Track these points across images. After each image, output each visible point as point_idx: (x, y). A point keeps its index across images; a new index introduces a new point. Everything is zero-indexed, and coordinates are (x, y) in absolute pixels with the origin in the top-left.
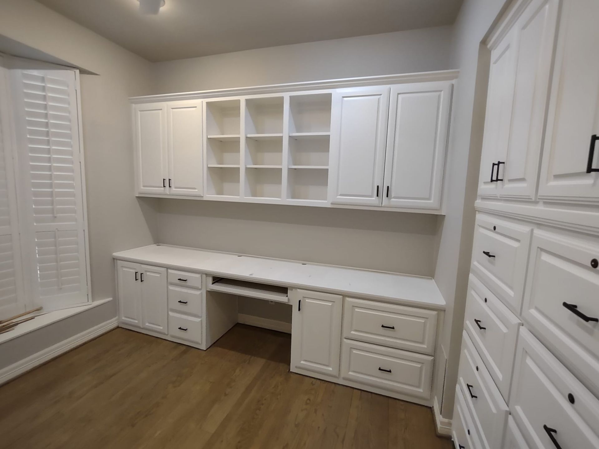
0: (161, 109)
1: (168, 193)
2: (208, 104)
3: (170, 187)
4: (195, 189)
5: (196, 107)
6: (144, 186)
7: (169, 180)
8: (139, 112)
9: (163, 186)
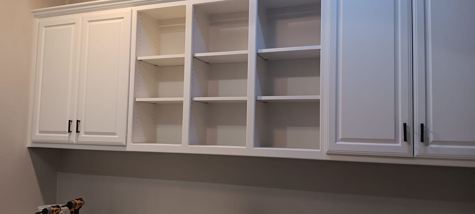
0: (74, 23)
1: (75, 142)
2: (140, 13)
3: (77, 131)
4: (114, 134)
5: (123, 18)
6: (41, 132)
7: (78, 121)
8: (44, 28)
9: (67, 131)
